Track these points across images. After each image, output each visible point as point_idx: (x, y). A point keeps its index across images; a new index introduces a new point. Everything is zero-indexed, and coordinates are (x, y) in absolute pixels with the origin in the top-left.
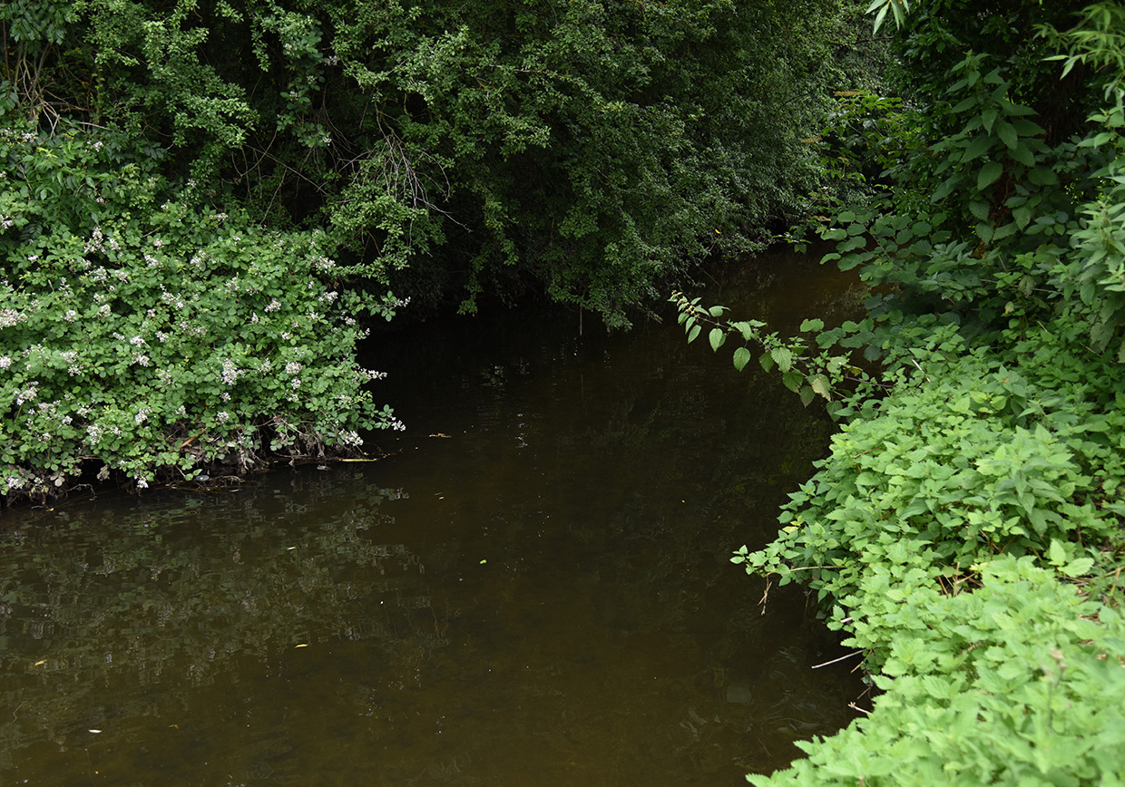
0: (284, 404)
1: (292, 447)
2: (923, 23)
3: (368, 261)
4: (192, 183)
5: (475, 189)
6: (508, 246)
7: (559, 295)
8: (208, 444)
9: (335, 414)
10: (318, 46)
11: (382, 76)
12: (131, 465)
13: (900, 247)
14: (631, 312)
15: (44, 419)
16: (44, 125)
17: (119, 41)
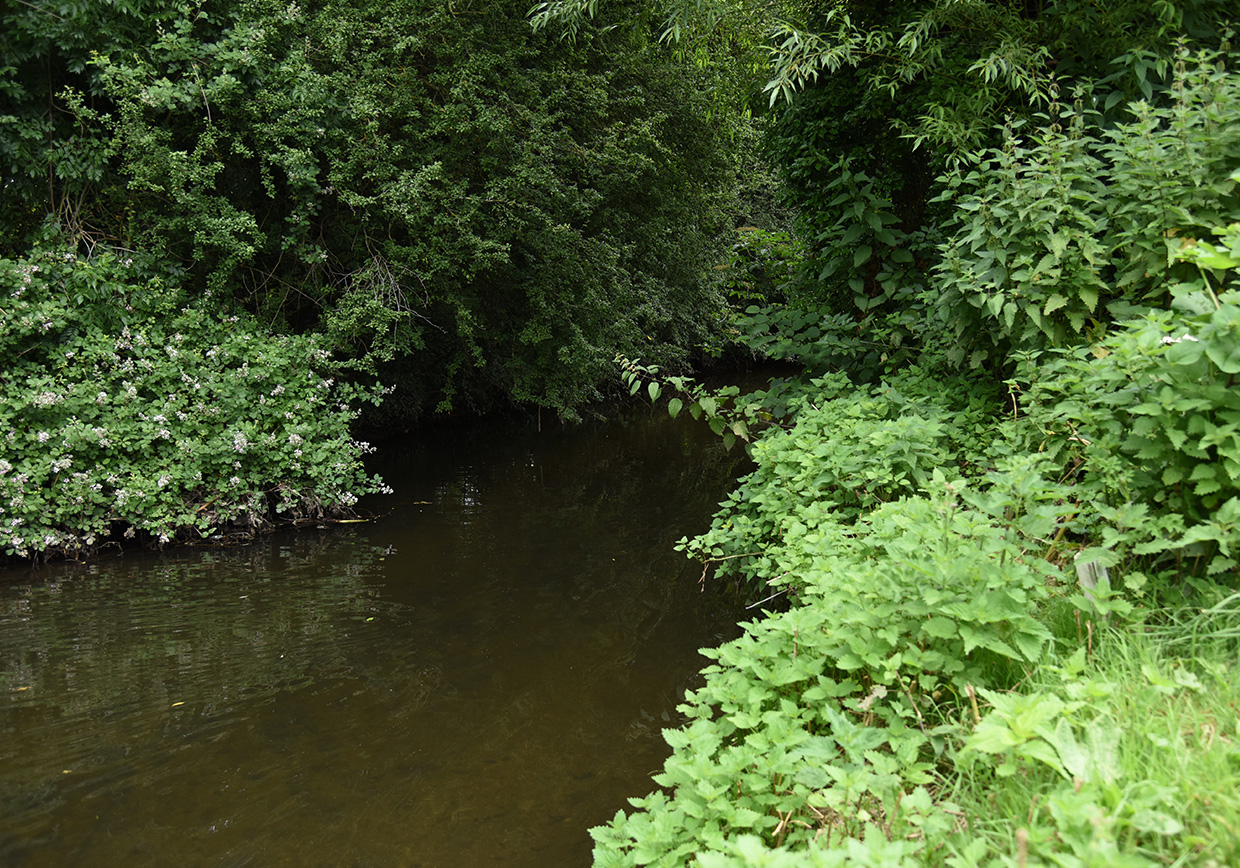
0: (288, 472)
1: (295, 509)
2: (803, 150)
3: (360, 356)
4: (209, 293)
5: (449, 301)
6: (477, 351)
7: (520, 395)
8: (222, 507)
9: (333, 478)
10: (317, 177)
11: (371, 200)
12: (154, 524)
13: (796, 333)
14: (580, 409)
15: (77, 486)
16: (82, 250)
17: (148, 172)
